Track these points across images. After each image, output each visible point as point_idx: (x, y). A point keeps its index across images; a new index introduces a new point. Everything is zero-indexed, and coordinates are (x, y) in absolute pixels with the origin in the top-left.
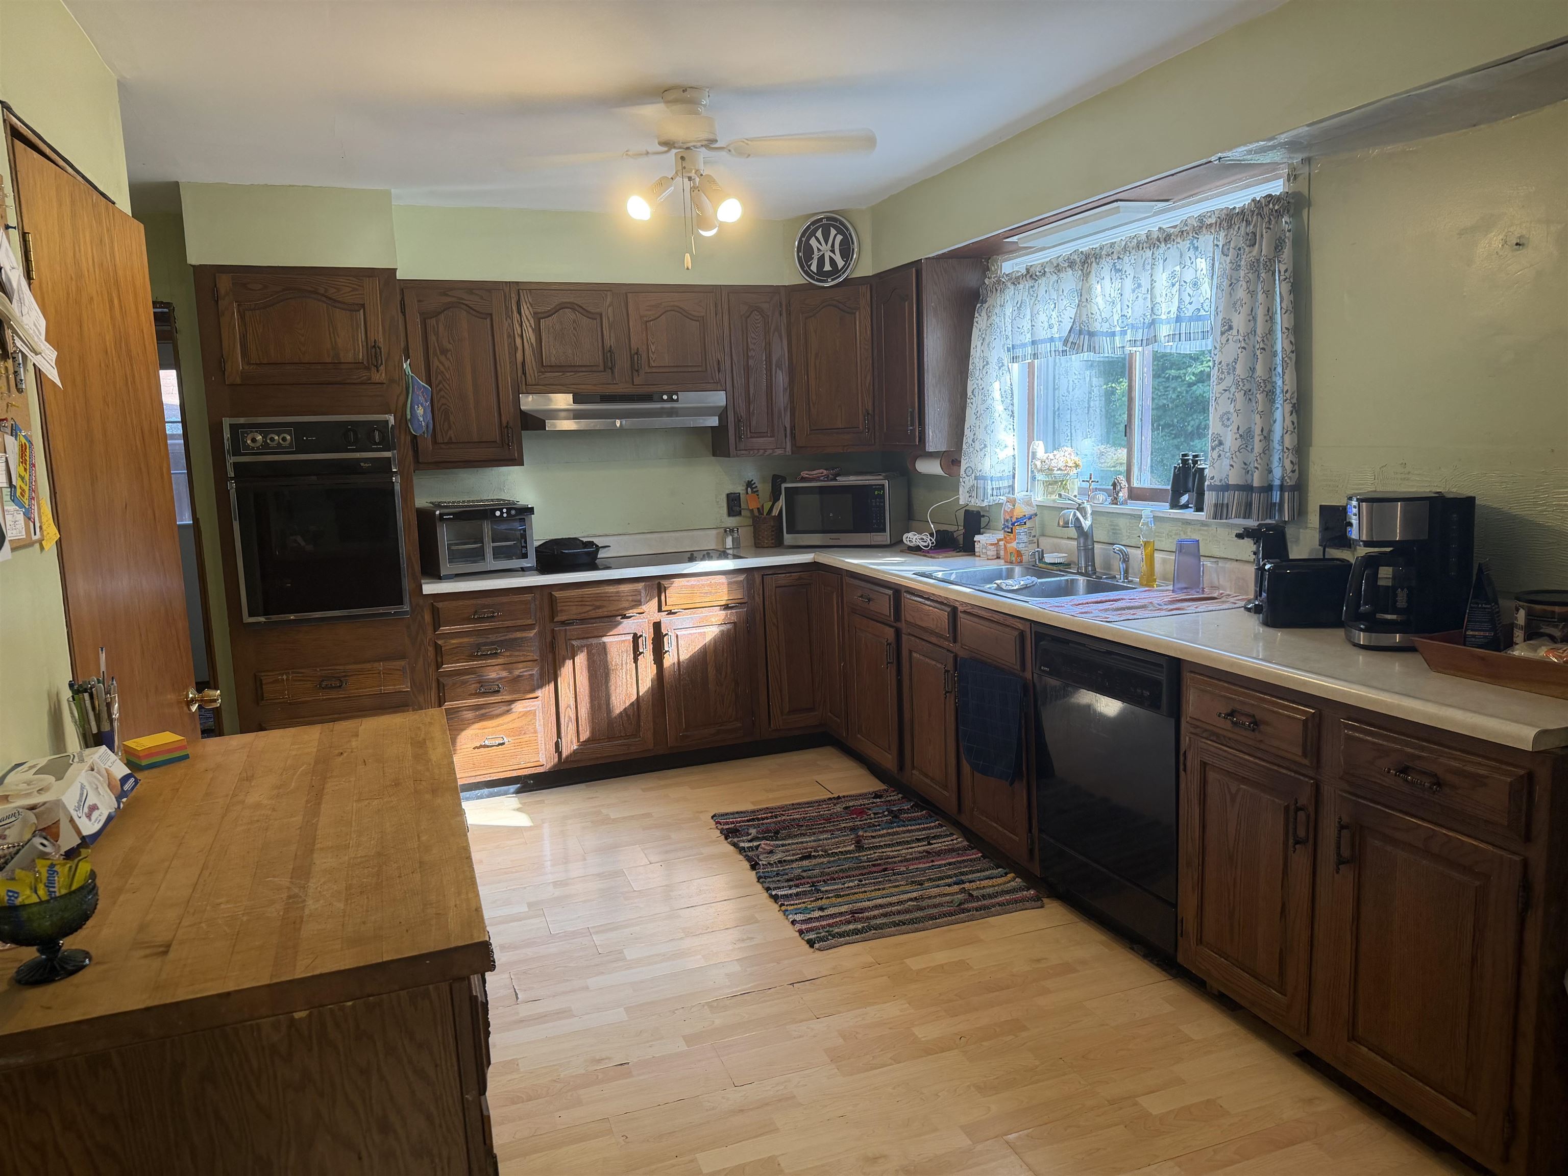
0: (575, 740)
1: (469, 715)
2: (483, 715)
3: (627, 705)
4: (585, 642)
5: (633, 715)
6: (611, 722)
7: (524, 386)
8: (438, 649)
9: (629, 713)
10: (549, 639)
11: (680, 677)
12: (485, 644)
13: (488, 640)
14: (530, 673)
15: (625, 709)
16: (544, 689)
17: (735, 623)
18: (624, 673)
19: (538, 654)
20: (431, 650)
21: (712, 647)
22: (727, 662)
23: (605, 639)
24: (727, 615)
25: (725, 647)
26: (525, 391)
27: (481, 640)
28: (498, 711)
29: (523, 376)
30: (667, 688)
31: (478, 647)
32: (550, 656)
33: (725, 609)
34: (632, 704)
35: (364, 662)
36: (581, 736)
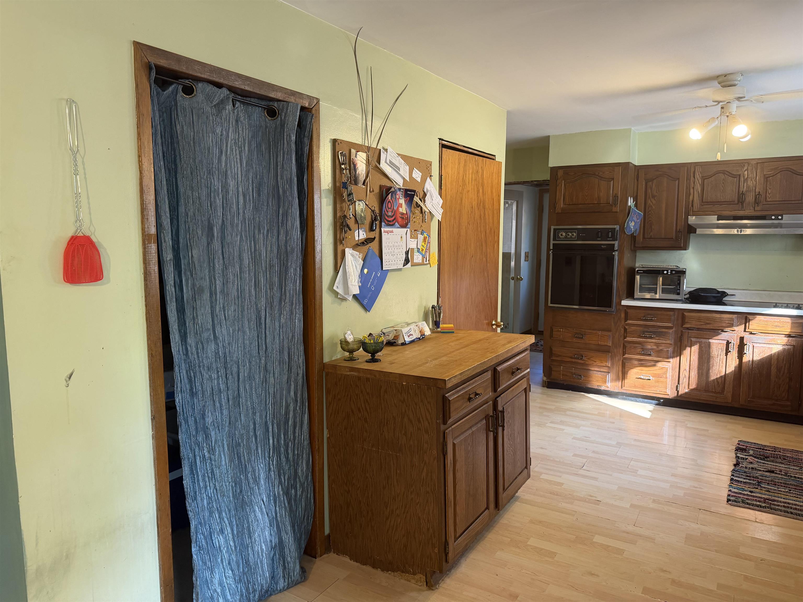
0: (687, 387)
1: (636, 362)
2: (642, 364)
3: (718, 376)
4: (698, 340)
5: (721, 382)
6: (708, 383)
7: (691, 212)
8: (625, 330)
9: (719, 381)
10: (679, 335)
11: (752, 369)
12: (647, 332)
13: (649, 330)
14: (667, 349)
15: (717, 379)
16: (674, 359)
17: (794, 346)
18: (718, 360)
19: (673, 341)
20: (623, 330)
21: (776, 357)
22: (785, 366)
23: (711, 341)
24: (788, 340)
25: (785, 358)
26: (692, 214)
27: (646, 330)
28: (650, 364)
29: (692, 208)
30: (743, 373)
31: (644, 332)
32: (679, 343)
33: (788, 337)
34: (721, 377)
35: (594, 330)
36: (690, 386)
